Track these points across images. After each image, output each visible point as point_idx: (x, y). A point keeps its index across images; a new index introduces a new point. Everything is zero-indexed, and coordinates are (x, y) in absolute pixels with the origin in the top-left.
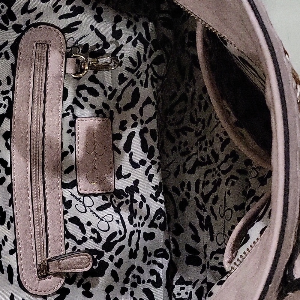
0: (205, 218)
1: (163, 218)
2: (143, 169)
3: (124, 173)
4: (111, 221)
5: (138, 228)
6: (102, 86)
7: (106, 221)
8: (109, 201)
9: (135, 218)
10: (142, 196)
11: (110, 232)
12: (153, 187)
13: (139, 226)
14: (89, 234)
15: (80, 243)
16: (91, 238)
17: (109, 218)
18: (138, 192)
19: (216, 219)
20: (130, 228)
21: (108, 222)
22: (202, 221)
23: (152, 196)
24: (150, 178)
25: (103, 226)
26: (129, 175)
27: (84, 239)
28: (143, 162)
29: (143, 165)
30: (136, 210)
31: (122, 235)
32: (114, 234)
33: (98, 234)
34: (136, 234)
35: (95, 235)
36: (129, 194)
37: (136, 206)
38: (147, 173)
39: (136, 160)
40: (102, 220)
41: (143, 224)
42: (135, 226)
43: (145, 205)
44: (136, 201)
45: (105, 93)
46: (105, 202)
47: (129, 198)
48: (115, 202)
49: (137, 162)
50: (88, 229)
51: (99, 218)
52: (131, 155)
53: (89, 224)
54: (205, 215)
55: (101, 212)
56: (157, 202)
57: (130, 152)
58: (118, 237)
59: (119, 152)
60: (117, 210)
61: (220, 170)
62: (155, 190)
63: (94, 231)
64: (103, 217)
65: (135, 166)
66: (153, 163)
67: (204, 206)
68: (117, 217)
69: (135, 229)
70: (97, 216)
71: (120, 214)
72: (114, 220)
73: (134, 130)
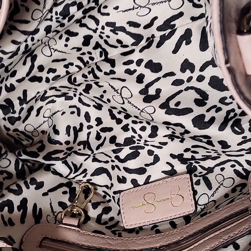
0: (162, 33)
2: (157, 152)
3: (168, 168)
7: (224, 180)
8: (201, 178)
10: (185, 151)
11: (235, 176)
17: (220, 178)
18: (183, 155)
19: (156, 18)
21: (224, 179)
22: (166, 35)
24: (163, 143)
25: (228, 183)
26: (169, 164)
29: (153, 152)
30: (203, 156)
31: (235, 164)
36: (188, 162)
37: (198, 156)
38: (159, 148)
43: (193, 149)
44: (193, 156)
48: (201, 173)
52: (147, 166)
54: (158, 34)
57: (144, 167)
59: (149, 177)
60: (210, 170)
61: (97, 29)
62: (174, 139)
67: (148, 39)
69: (223, 154)
71: (214, 168)
72: (221, 173)
73: (122, 168)
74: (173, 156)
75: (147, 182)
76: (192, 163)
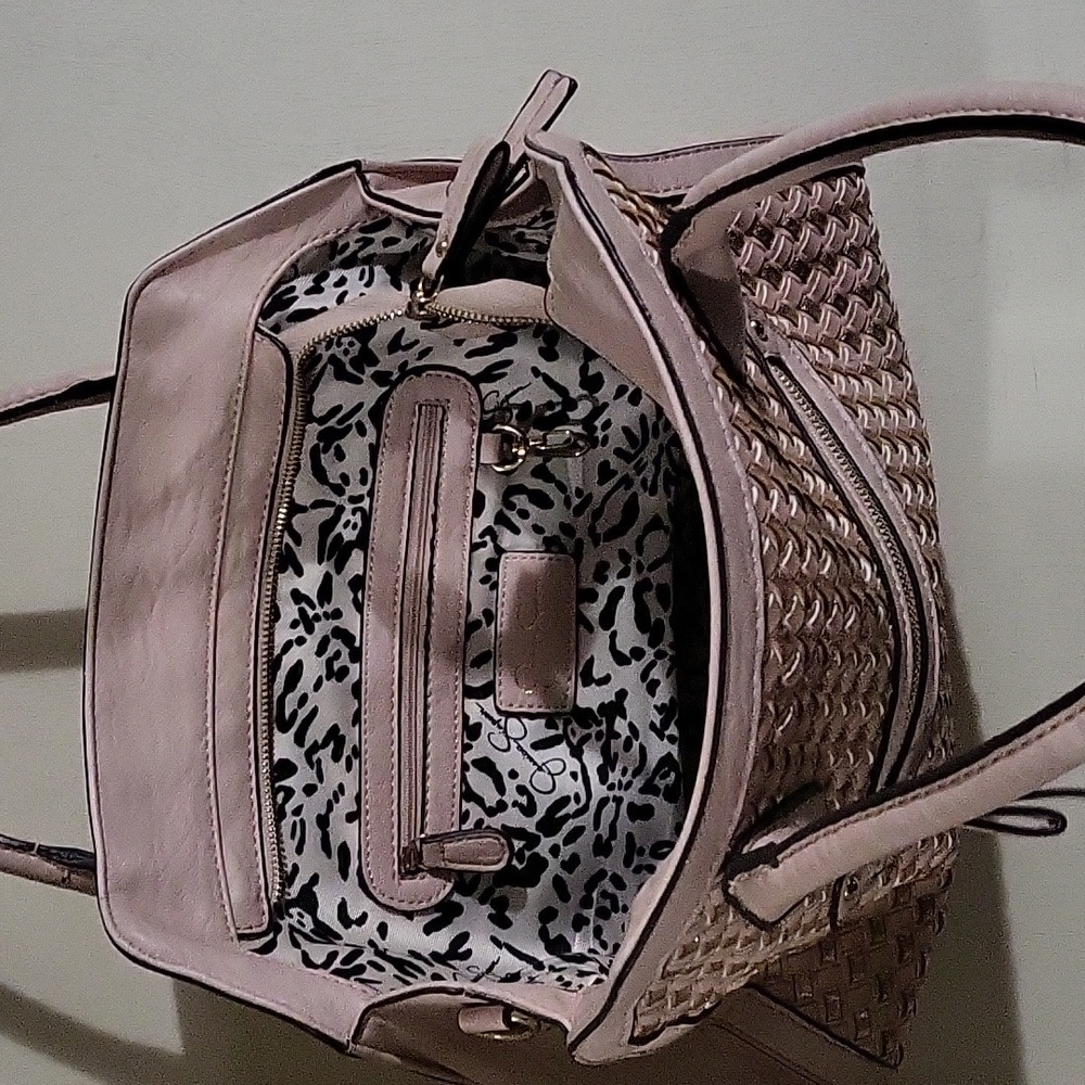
1: (673, 775)
2: (636, 667)
3: (597, 673)
4: (559, 774)
5: (617, 792)
6: (562, 487)
7: (549, 773)
8: (560, 732)
9: (613, 770)
10: (631, 726)
11: (555, 796)
12: (655, 707)
13: (620, 789)
14: (511, 795)
15: (491, 812)
16: (515, 804)
17: (555, 767)
18: (624, 717)
20: (599, 790)
21: (552, 775)
23: (652, 726)
24: (652, 688)
25: (542, 780)
26: (606, 680)
27: (502, 806)
28: (638, 653)
29: (638, 659)
30: (616, 755)
31: (581, 805)
32: (564, 801)
33: (531, 798)
34: (612, 805)
35: (523, 800)
36: (604, 719)
37: (616, 745)
38: (644, 676)
39: (624, 647)
40: (540, 769)
41: (629, 784)
42: (611, 787)
43: (636, 744)
44: (618, 736)
45: (567, 502)
46: (552, 732)
47: (604, 727)
48: (574, 733)
49: (627, 652)
50: (510, 785)
51: (535, 764)
52: (613, 635)
53: (513, 774)
55: (541, 752)
56: (662, 740)
57: (612, 629)
58: (572, 807)
59: (590, 629)
60: (577, 752)
62: (660, 714)
63: (521, 790)
64: (544, 764)
65: (621, 659)
66: (660, 655)
68: (574, 764)
69: (611, 794)
70: (531, 759)
71: (581, 760)
72: (567, 772)
73: (622, 582)
74: (622, 694)
75: (582, 620)
76: (599, 723)
